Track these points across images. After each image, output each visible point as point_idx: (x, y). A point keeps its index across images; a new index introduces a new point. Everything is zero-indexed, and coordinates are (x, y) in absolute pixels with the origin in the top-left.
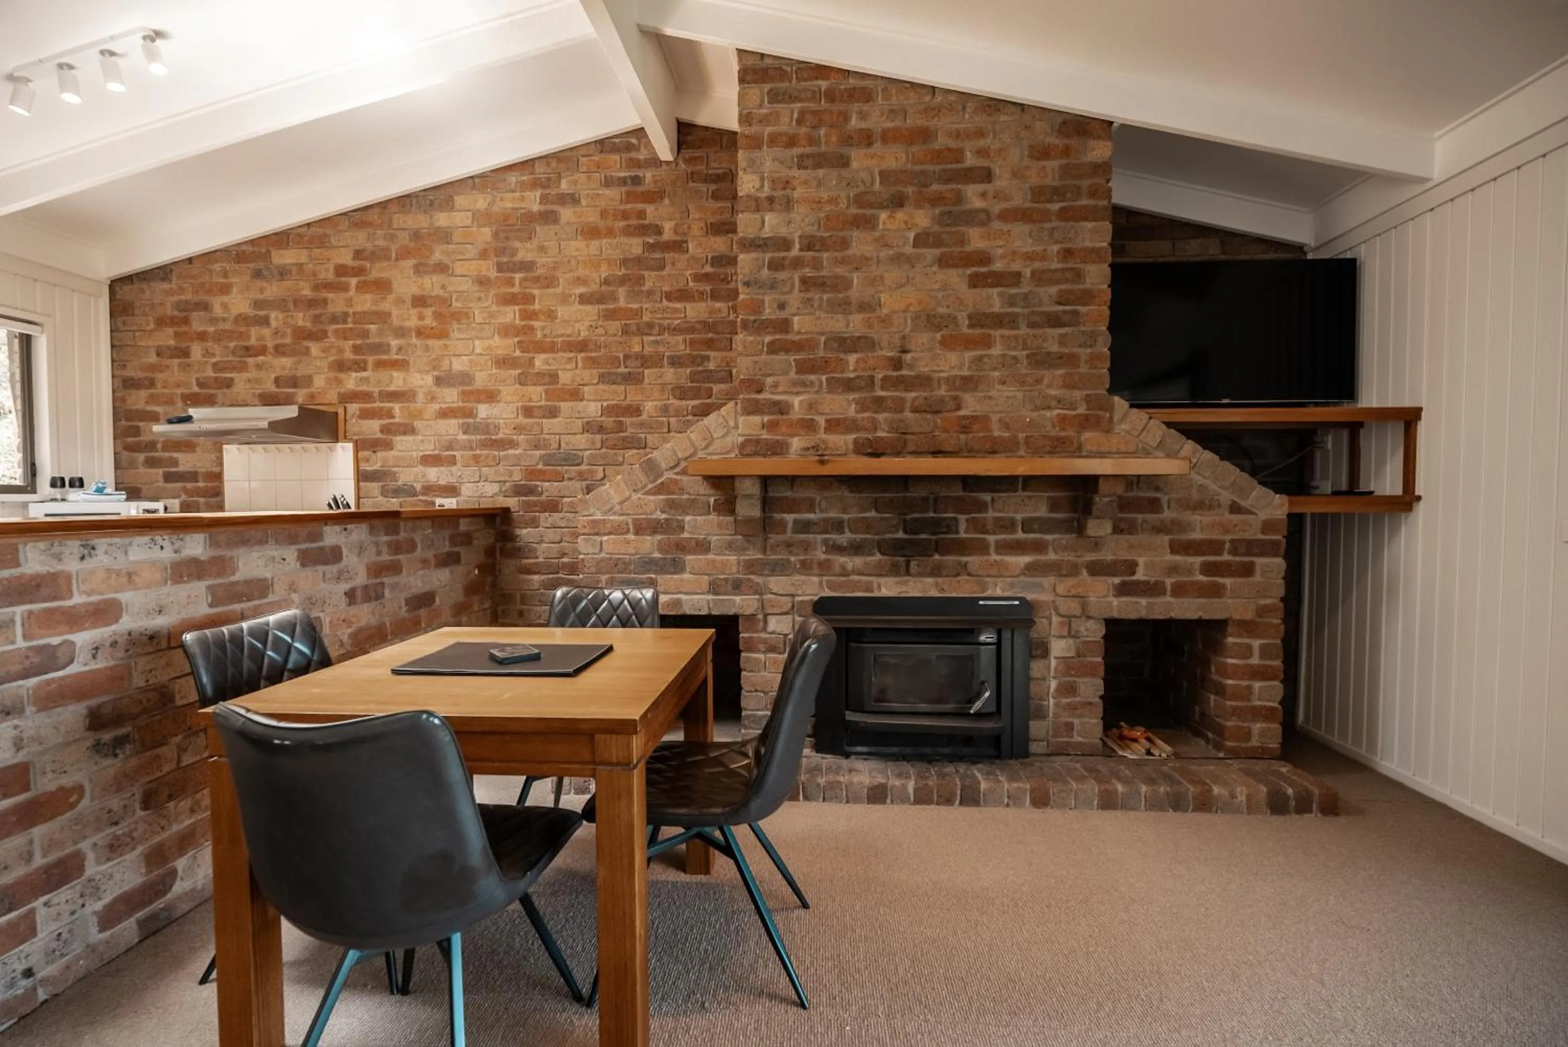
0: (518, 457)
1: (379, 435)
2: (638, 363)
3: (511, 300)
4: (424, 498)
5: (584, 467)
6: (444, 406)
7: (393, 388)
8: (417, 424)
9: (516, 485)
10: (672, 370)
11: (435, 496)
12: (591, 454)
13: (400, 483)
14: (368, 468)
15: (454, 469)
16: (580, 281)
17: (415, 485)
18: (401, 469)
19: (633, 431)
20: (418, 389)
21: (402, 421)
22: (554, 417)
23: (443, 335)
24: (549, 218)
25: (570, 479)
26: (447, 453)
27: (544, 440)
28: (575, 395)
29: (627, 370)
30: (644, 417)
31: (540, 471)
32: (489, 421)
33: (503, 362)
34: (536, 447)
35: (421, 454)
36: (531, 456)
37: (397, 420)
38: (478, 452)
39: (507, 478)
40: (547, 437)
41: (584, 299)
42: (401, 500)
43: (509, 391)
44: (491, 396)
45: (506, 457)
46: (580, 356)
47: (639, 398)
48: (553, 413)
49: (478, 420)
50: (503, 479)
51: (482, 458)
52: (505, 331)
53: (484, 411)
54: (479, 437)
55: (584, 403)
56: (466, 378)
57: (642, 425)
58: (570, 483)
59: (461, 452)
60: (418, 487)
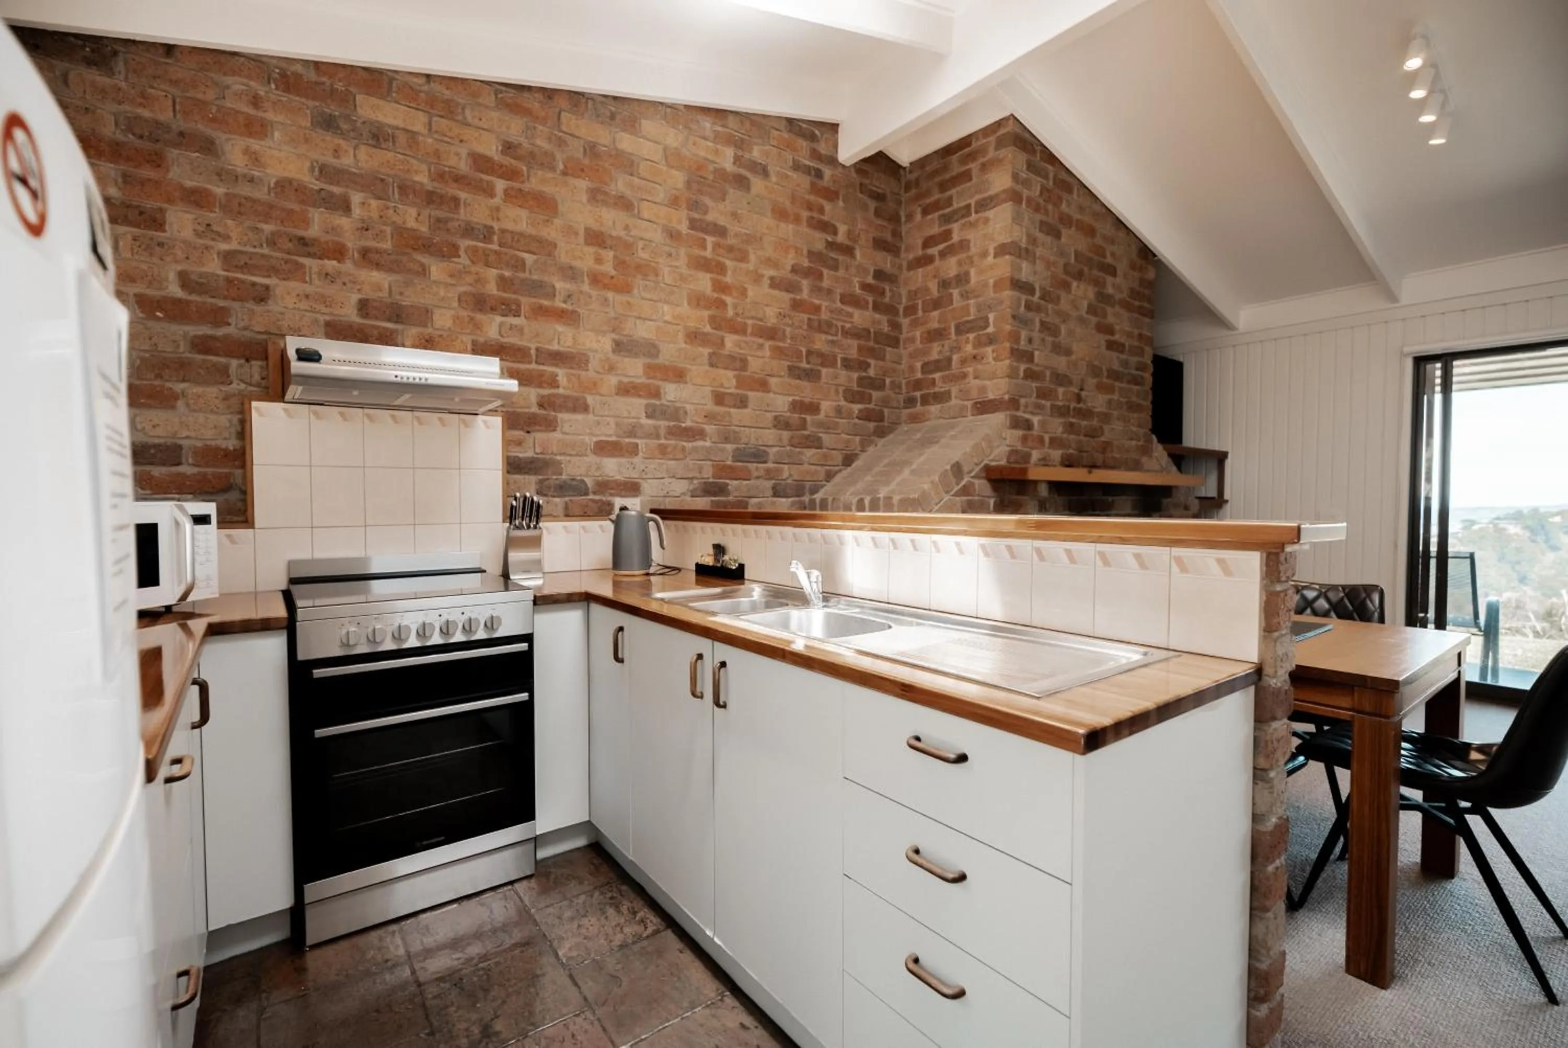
0: (708, 450)
1: (535, 409)
2: (819, 361)
3: (703, 265)
4: (597, 497)
5: (770, 465)
6: (626, 380)
7: (555, 347)
8: (590, 399)
9: (705, 483)
10: (844, 372)
11: (611, 495)
12: (778, 452)
13: (564, 477)
14: (521, 455)
15: (637, 460)
16: (769, 262)
17: (585, 479)
18: (568, 458)
19: (814, 430)
20: (591, 354)
21: (568, 393)
22: (746, 407)
23: (625, 289)
24: (742, 183)
25: (758, 478)
26: (627, 440)
27: (735, 432)
28: (763, 386)
29: (808, 366)
30: (822, 416)
31: (730, 467)
32: (678, 405)
33: (694, 337)
34: (727, 440)
35: (595, 439)
36: (722, 450)
37: (561, 391)
38: (663, 441)
39: (698, 475)
40: (737, 429)
41: (775, 284)
42: (567, 499)
43: (698, 371)
44: (679, 375)
45: (695, 449)
46: (768, 344)
47: (818, 396)
48: (742, 403)
49: (664, 402)
50: (690, 476)
51: (669, 450)
52: (698, 300)
53: (671, 392)
54: (667, 423)
55: (771, 395)
56: (651, 349)
57: (820, 424)
58: (758, 482)
59: (644, 441)
60: (589, 482)
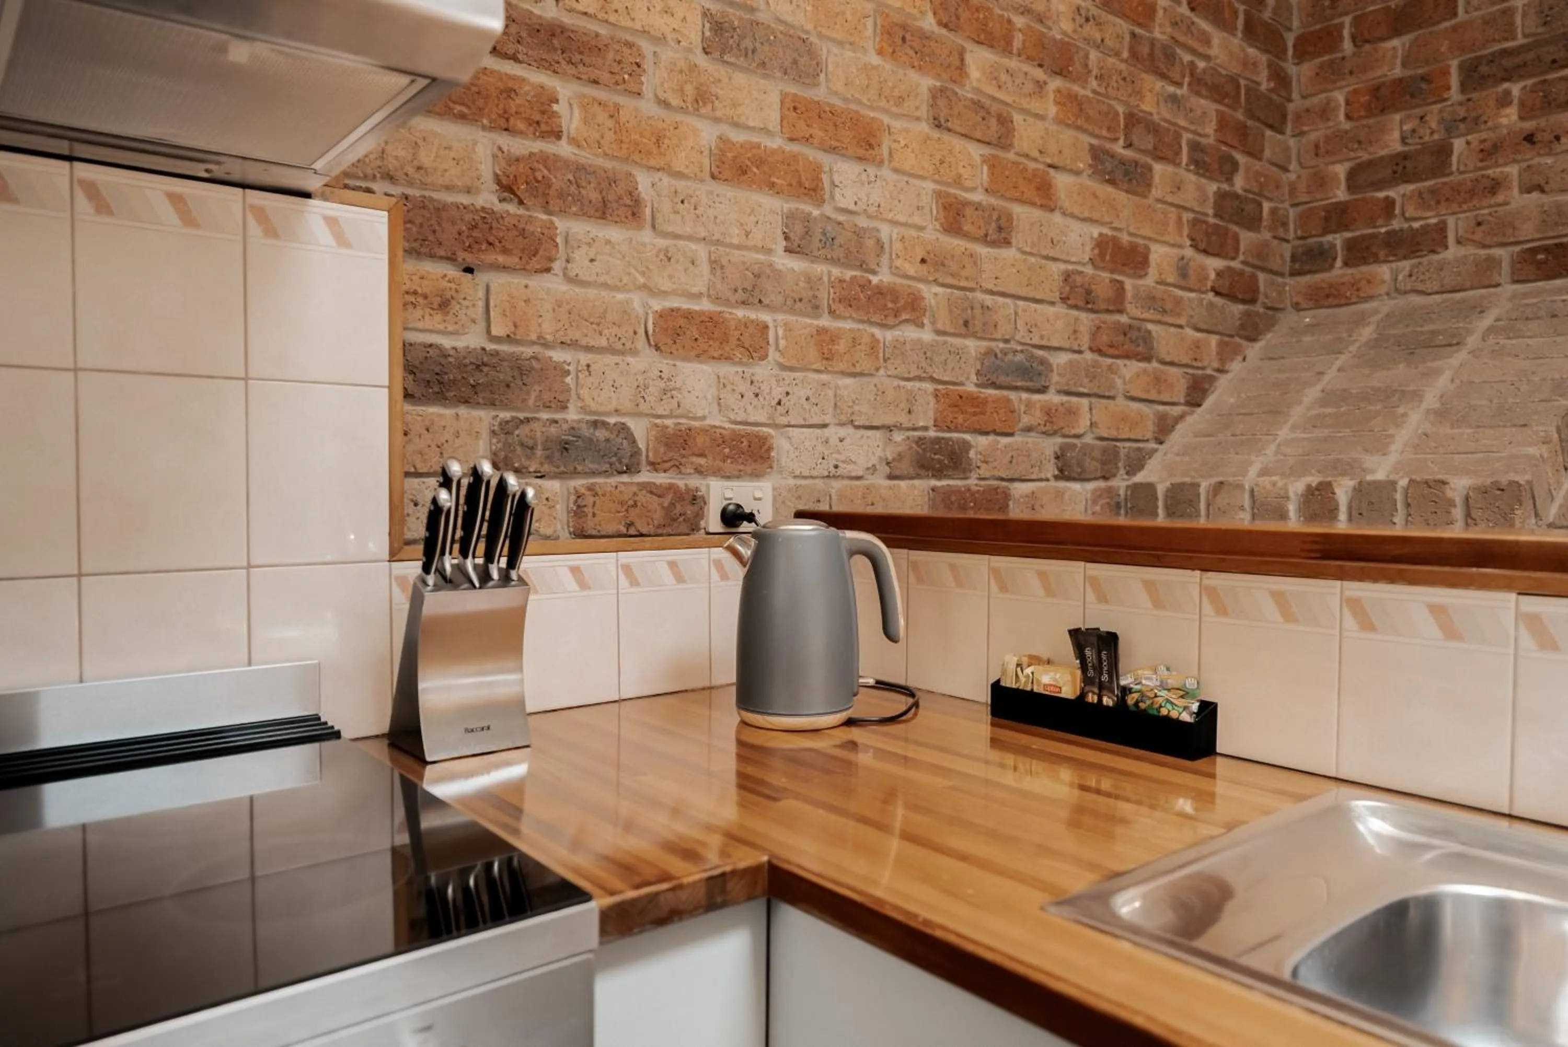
0: (927, 352)
1: (487, 198)
2: (1148, 142)
4: (661, 479)
5: (1052, 398)
6: (739, 137)
8: (644, 182)
9: (920, 441)
10: (1192, 177)
11: (699, 471)
12: (1070, 362)
13: (572, 415)
14: (447, 343)
15: (763, 371)
17: (631, 423)
18: (584, 358)
19: (1138, 313)
20: (647, 47)
21: (586, 157)
22: (1007, 243)
25: (1029, 429)
26: (740, 313)
27: (985, 308)
28: (1042, 192)
29: (1128, 153)
30: (1149, 281)
31: (973, 400)
32: (863, 222)
33: (898, 38)
34: (967, 327)
35: (657, 305)
36: (958, 353)
37: (564, 149)
38: (825, 321)
39: (903, 419)
40: (988, 300)
42: (579, 483)
44: (864, 141)
45: (899, 346)
46: (1056, 83)
47: (1147, 231)
48: (1001, 232)
49: (828, 210)
50: (889, 420)
51: (842, 346)
53: (847, 186)
54: (836, 272)
55: (1057, 218)
56: (800, 57)
57: (1150, 300)
58: (1032, 439)
59: (780, 317)
60: (639, 429)
